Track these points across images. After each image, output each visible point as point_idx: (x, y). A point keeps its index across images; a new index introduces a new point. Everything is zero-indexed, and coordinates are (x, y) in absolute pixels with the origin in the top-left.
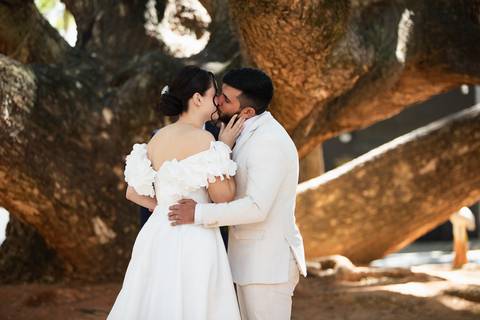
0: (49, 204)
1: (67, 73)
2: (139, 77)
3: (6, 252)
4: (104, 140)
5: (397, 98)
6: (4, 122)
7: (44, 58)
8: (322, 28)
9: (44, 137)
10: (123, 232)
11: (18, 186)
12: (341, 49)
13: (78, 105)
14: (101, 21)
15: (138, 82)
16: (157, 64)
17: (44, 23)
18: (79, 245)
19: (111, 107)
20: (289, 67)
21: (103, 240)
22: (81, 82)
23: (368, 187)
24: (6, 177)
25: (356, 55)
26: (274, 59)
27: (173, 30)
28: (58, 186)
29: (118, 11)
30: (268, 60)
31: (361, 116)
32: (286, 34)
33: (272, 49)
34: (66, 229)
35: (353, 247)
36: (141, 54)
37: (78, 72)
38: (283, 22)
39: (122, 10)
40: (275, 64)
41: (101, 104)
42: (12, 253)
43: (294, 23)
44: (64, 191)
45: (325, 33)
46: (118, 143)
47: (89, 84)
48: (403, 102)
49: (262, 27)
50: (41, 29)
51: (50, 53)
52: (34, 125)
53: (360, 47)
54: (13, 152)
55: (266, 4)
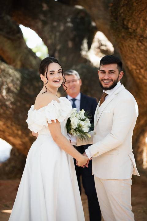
0: (27, 139)
6: (3, 97)
7: (28, 66)
9: (24, 105)
11: (10, 129)
14: (60, 50)
20: (145, 68)
24: (4, 124)
26: (136, 64)
27: (96, 55)
30: (133, 65)
32: (142, 50)
33: (135, 59)
36: (77, 65)
38: (140, 44)
39: (70, 44)
40: (137, 67)
42: (13, 164)
43: (146, 44)
49: (129, 46)
50: (27, 52)
52: (19, 99)
54: (8, 112)
55: (131, 34)
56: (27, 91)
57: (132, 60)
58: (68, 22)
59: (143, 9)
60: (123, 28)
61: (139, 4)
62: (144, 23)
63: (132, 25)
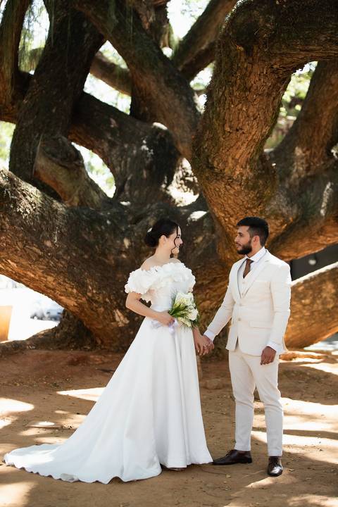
0: (84, 299)
1: (102, 214)
2: (149, 218)
3: (62, 329)
4: (123, 258)
5: (321, 239)
7: (88, 203)
8: (256, 192)
9: (82, 255)
10: (134, 320)
11: (62, 287)
12: (272, 206)
13: (107, 235)
14: (131, 180)
15: (148, 222)
16: (161, 210)
17: (89, 180)
18: (104, 327)
19: (129, 238)
20: (235, 217)
21: (121, 325)
22: (110, 220)
23: (305, 297)
24: (54, 281)
25: (284, 211)
26: (224, 211)
27: (179, 188)
28: (90, 288)
29: (142, 174)
30: (221, 212)
31: (297, 250)
33: (223, 205)
34: (96, 316)
35: (293, 336)
36: (152, 204)
37: (109, 213)
38: (228, 187)
39: (145, 174)
40: (226, 214)
41: (124, 235)
42: (65, 330)
43: (236, 188)
44: (94, 291)
45: (258, 195)
46: (133, 261)
47: (116, 221)
48: (325, 243)
49: (215, 189)
50: (88, 185)
51: (92, 201)
52: (76, 248)
53: (287, 205)
54: (60, 265)
55: (217, 174)
56: (86, 237)
57: (219, 206)
58: (144, 144)
59: (232, 145)
60: (208, 167)
61: (227, 139)
62: (233, 161)
63: (218, 164)
